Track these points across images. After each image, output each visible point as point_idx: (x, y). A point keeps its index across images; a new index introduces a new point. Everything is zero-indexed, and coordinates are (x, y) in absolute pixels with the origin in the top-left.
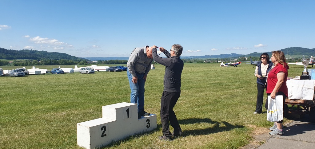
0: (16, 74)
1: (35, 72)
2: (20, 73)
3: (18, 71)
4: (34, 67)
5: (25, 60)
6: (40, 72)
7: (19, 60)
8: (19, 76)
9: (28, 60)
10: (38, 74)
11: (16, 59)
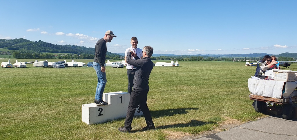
0: (58, 66)
1: (74, 65)
2: (61, 65)
3: (59, 63)
4: (73, 61)
5: (68, 54)
6: (78, 64)
7: (63, 54)
8: (60, 67)
9: (70, 54)
10: (76, 66)
11: (60, 53)
